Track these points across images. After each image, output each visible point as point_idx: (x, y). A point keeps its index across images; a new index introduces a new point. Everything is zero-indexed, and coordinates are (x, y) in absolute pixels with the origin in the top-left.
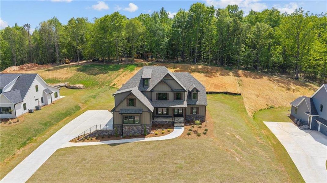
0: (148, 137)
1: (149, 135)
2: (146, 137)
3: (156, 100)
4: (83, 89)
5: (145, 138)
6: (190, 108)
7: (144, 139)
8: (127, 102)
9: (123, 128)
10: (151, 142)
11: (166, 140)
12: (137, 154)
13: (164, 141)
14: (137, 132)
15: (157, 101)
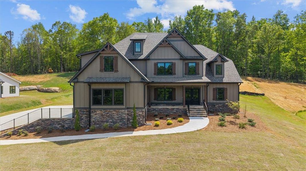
0: (141, 130)
1: (141, 127)
2: (136, 129)
3: (155, 74)
4: (59, 92)
5: (134, 132)
6: (212, 89)
7: (132, 134)
8: (101, 63)
9: (92, 114)
10: (146, 136)
11: (178, 133)
12: (111, 159)
13: (174, 135)
14: (119, 121)
15: (156, 76)
